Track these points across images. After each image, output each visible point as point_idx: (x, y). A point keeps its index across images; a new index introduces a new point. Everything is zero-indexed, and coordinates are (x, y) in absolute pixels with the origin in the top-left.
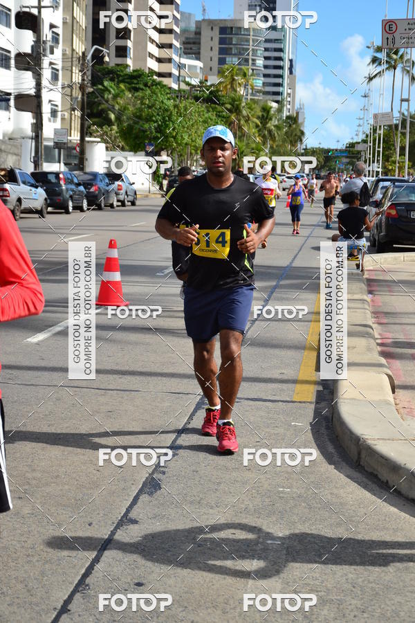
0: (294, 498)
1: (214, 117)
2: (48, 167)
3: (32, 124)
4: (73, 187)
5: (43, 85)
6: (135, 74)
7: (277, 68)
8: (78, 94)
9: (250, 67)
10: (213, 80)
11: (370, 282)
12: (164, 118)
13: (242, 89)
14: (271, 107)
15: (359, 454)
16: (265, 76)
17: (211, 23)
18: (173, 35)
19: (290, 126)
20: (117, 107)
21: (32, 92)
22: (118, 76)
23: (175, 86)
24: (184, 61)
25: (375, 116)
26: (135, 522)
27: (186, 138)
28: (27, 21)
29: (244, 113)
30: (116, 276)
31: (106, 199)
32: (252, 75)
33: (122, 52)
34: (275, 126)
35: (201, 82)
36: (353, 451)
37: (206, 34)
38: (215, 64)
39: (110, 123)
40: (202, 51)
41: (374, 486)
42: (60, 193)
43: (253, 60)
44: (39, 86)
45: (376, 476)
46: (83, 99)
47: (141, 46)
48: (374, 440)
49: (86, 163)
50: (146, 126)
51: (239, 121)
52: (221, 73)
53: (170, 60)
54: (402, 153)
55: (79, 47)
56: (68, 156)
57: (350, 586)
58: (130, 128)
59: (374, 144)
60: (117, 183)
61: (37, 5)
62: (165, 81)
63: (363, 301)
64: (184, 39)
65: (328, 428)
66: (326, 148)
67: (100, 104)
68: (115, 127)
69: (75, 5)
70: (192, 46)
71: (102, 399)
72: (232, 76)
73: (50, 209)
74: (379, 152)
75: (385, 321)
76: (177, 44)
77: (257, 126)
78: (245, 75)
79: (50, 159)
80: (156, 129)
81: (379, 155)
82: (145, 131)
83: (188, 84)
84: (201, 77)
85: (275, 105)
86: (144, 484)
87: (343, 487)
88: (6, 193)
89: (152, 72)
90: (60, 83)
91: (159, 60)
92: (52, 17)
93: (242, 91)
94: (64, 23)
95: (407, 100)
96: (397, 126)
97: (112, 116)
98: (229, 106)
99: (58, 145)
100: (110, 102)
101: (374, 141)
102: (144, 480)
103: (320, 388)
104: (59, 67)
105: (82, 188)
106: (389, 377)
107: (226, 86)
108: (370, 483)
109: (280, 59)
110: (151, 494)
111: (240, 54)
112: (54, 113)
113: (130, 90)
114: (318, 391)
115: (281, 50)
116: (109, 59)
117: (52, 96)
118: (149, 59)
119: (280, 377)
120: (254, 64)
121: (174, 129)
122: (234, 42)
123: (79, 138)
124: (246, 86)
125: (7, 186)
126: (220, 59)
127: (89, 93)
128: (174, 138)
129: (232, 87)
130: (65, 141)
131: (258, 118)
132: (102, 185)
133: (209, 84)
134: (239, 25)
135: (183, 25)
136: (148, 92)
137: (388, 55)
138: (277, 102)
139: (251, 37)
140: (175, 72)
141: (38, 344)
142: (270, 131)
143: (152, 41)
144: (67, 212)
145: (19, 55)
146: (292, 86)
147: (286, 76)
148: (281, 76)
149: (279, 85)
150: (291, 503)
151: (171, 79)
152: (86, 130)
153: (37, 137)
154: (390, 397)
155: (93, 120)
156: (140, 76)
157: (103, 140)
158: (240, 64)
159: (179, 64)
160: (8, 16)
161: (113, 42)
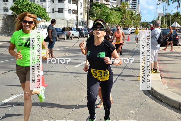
1: (119, 15)
2: (79, 27)
3: (76, 17)
4: (85, 31)
7: (135, 2)
8: (87, 9)
10: (119, 6)
12: (107, 15)
13: (126, 8)
19: (138, 16)
20: (96, 12)
21: (76, 9)
22: (96, 5)
23: (110, 7)
25: (159, 14)
27: (113, 19)
29: (127, 13)
32: (129, 4)
35: (116, 6)
36: (151, 92)
41: (156, 100)
42: (82, 33)
44: (77, 7)
45: (157, 97)
46: (88, 11)
48: (156, 89)
49: (89, 26)
50: (103, 17)
51: (125, 15)
52: (121, 4)
53: (109, 1)
54: (166, 23)
56: (85, 24)
66: (147, 22)
67: (92, 12)
68: (95, 17)
72: (124, 5)
73: (80, 37)
75: (160, 62)
77: (130, 17)
78: (127, 4)
79: (80, 25)
80: (105, 17)
83: (113, 7)
84: (116, 5)
85: (134, 12)
87: (149, 100)
88: (70, 33)
89: (104, 4)
90: (82, 7)
91: (106, 1)
95: (167, 10)
96: (164, 16)
97: (95, 15)
98: (123, 12)
99: (82, 22)
100: (95, 11)
104: (82, 3)
105: (88, 32)
106: (161, 75)
107: (122, 7)
112: (81, 14)
113: (99, 8)
116: (94, 1)
117: (81, 10)
118: (104, 1)
119: (134, 75)
120: (129, 2)
121: (110, 17)
123: (87, 20)
125: (70, 31)
126: (121, 0)
127: (89, 9)
128: (110, 20)
129: (124, 7)
130: (84, 21)
131: (130, 15)
136: (104, 9)
138: (135, 11)
140: (110, 4)
141: (77, 67)
142: (133, 18)
144: (84, 37)
145: (73, 0)
146: (138, 7)
147: (137, 4)
148: (136, 4)
149: (135, 7)
150: (136, 103)
151: (109, 6)
152: (89, 18)
153: (77, 20)
154: (161, 80)
155: (90, 16)
156: (102, 5)
157: (93, 20)
158: (126, 2)
159: (111, 2)
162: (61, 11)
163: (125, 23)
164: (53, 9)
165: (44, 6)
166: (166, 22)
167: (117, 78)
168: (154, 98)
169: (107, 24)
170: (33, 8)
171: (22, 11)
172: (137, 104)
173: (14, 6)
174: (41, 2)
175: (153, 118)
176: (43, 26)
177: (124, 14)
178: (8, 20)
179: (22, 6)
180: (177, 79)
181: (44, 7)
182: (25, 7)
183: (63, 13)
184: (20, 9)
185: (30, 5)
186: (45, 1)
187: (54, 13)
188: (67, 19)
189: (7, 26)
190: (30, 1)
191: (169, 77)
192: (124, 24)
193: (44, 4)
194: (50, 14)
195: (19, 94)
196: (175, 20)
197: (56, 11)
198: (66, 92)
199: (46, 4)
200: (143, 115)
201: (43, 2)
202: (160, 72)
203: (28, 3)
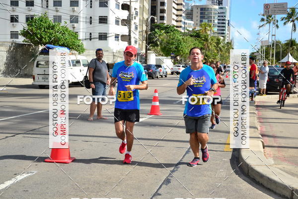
1: (198, 43)
6: (167, 26)
7: (223, 24)
8: (145, 35)
9: (212, 23)
10: (198, 28)
11: (257, 106)
12: (178, 43)
14: (220, 39)
15: (248, 171)
16: (218, 27)
17: (197, 7)
18: (182, 12)
19: (228, 46)
20: (160, 40)
21: (127, 34)
22: (161, 28)
23: (183, 31)
24: (186, 21)
25: (262, 42)
26: (160, 195)
27: (186, 51)
28: (126, 7)
29: (209, 41)
30: (157, 103)
31: (155, 75)
32: (213, 26)
33: (162, 18)
34: (222, 46)
35: (193, 29)
36: (246, 170)
37: (195, 11)
38: (198, 22)
39: (157, 45)
40: (193, 17)
41: (254, 183)
44: (130, 31)
45: (255, 179)
46: (147, 37)
47: (169, 16)
48: (254, 165)
49: (148, 61)
50: (171, 47)
51: (208, 44)
52: (201, 26)
53: (181, 21)
54: (273, 57)
55: (146, 16)
56: (141, 58)
58: (165, 47)
59: (261, 53)
60: (159, 69)
61: (130, 1)
62: (179, 29)
63: (254, 113)
64: (186, 13)
65: (237, 161)
67: (153, 38)
68: (159, 47)
69: (144, 0)
70: (189, 16)
72: (205, 27)
74: (263, 56)
75: (262, 121)
76: (184, 15)
77: (215, 46)
78: (210, 26)
80: (175, 47)
82: (170, 49)
83: (188, 30)
84: (193, 27)
85: (222, 38)
86: (164, 181)
87: (241, 183)
89: (174, 26)
90: (138, 30)
91: (177, 21)
92: (135, 5)
93: (209, 32)
94: (140, 7)
95: (275, 35)
96: (270, 45)
97: (159, 43)
98: (203, 39)
100: (158, 38)
101: (262, 51)
104: (138, 24)
106: (262, 142)
107: (202, 31)
108: (252, 182)
109: (224, 20)
110: (167, 185)
111: (208, 18)
112: (136, 42)
113: (165, 33)
115: (224, 16)
116: (157, 20)
117: (135, 36)
118: (173, 21)
119: (219, 142)
120: (214, 22)
121: (182, 48)
122: (206, 13)
123: (145, 51)
126: (200, 20)
127: (149, 34)
130: (140, 52)
131: (215, 43)
132: (154, 69)
134: (208, 7)
135: (186, 7)
136: (172, 33)
137: (267, 18)
139: (213, 12)
140: (183, 26)
142: (220, 48)
143: (174, 14)
145: (123, 20)
146: (229, 30)
147: (226, 27)
148: (224, 27)
149: (224, 30)
150: (221, 189)
151: (181, 28)
154: (262, 149)
155: (151, 45)
156: (169, 27)
158: (208, 22)
159: (184, 23)
160: (118, 5)
161: (159, 14)
162: (103, 37)
164: (91, 34)
165: (75, 29)
166: (273, 55)
169: (178, 58)
170: (58, 32)
171: (39, 36)
173: (26, 29)
174: (71, 22)
176: (73, 61)
177: (205, 43)
178: (16, 51)
179: (40, 29)
180: (290, 149)
181: (76, 30)
182: (44, 31)
183: (106, 40)
184: (36, 34)
185: (53, 28)
186: (77, 22)
187: (92, 40)
188: (113, 50)
189: (14, 61)
190: (52, 21)
191: (277, 145)
193: (75, 26)
194: (84, 42)
195: (28, 173)
196: (288, 53)
197: (95, 37)
198: (105, 169)
199: (79, 26)
201: (75, 23)
202: (261, 136)
203: (50, 24)
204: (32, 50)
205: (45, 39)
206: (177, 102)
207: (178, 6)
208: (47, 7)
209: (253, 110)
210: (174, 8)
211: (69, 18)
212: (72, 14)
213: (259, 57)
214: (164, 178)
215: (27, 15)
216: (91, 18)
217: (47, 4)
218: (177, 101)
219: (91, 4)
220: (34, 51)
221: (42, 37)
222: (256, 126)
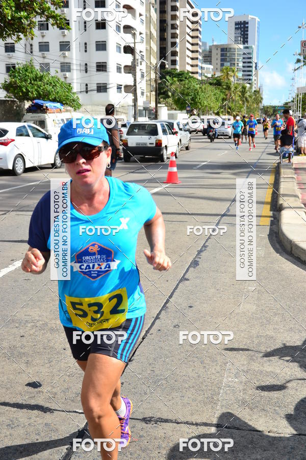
0: (260, 269)
1: (219, 93)
3: (133, 99)
5: (137, 80)
6: (181, 73)
7: (249, 67)
8: (154, 84)
9: (236, 67)
10: (218, 74)
11: (296, 169)
12: (195, 94)
13: (232, 78)
14: (246, 87)
15: (291, 248)
16: (243, 71)
17: (217, 47)
18: (198, 53)
19: (256, 95)
20: (172, 89)
21: (132, 84)
22: (173, 74)
23: (200, 78)
24: (204, 66)
25: (298, 89)
26: (187, 280)
27: (205, 102)
28: (129, 50)
29: (232, 89)
30: (175, 169)
32: (237, 71)
33: (174, 62)
34: (249, 96)
35: (212, 76)
36: (289, 248)
37: (214, 52)
38: (219, 66)
39: (168, 97)
40: (212, 60)
43: (238, 64)
44: (135, 80)
45: (300, 258)
46: (156, 86)
47: (183, 59)
48: (298, 241)
49: (158, 117)
50: (187, 98)
51: (231, 94)
52: (222, 71)
53: (197, 66)
55: (154, 61)
56: (150, 114)
57: (288, 307)
58: (179, 99)
59: (297, 103)
61: (133, 42)
62: (195, 76)
63: (293, 178)
64: (203, 55)
65: (276, 237)
66: (274, 105)
67: (164, 88)
68: (171, 99)
69: (151, 41)
70: (207, 58)
71: (170, 226)
72: (227, 72)
74: (300, 106)
75: (304, 187)
76: (200, 57)
77: (240, 96)
78: (233, 71)
79: (141, 115)
80: (191, 99)
81: (300, 108)
82: (186, 100)
83: (206, 77)
84: (212, 73)
85: (248, 85)
86: (191, 263)
87: (284, 264)
88: (121, 132)
89: (188, 72)
90: (145, 78)
91: (192, 66)
92: (140, 47)
93: (232, 79)
94: (147, 50)
97: (170, 94)
98: (224, 87)
99: (145, 109)
100: (169, 87)
101: (298, 101)
102: (191, 261)
103: (273, 219)
104: (144, 71)
106: (305, 213)
107: (224, 77)
108: (297, 262)
109: (250, 62)
110: (195, 267)
111: (231, 61)
112: (142, 94)
113: (178, 81)
114: (271, 220)
115: (250, 58)
116: (168, 66)
117: (142, 86)
118: (187, 65)
120: (238, 66)
122: (228, 55)
123: (155, 105)
124: (234, 77)
126: (221, 64)
127: (159, 83)
129: (227, 77)
130: (148, 107)
131: (240, 92)
133: (216, 76)
134: (230, 47)
135: (203, 48)
136: (187, 81)
137: (304, 58)
138: (250, 84)
139: (236, 53)
140: (200, 71)
142: (246, 98)
143: (188, 57)
145: (126, 67)
146: (256, 75)
147: (254, 71)
148: (251, 71)
149: (250, 75)
151: (198, 75)
152: (158, 100)
153: (135, 106)
155: (161, 96)
156: (183, 74)
157: (166, 106)
158: (231, 66)
159: (201, 67)
160: (120, 48)
161: (170, 58)
162: (102, 88)
163: (230, 108)
164: (87, 85)
165: (67, 79)
167: (219, 221)
168: (294, 260)
170: (47, 84)
171: (24, 90)
172: (262, 272)
173: (8, 81)
174: (62, 71)
175: (295, 300)
177: (227, 92)
179: (26, 81)
181: (68, 81)
182: (30, 83)
183: (106, 91)
184: (20, 87)
185: (41, 79)
186: (69, 70)
187: (89, 93)
190: (39, 70)
192: (229, 110)
193: (67, 76)
194: (80, 96)
197: (92, 89)
199: (72, 75)
200: (273, 294)
201: (67, 71)
202: (303, 206)
203: (37, 74)
204: (16, 107)
205: (32, 93)
206: (198, 167)
207: (194, 47)
208: (32, 52)
209: (291, 174)
210: (188, 49)
211: (59, 66)
212: (62, 60)
213: (295, 108)
214: (191, 259)
215: (7, 63)
216: (86, 64)
217: (32, 49)
218: (198, 165)
219: (86, 47)
220: (19, 109)
221: (28, 91)
222: (297, 194)
